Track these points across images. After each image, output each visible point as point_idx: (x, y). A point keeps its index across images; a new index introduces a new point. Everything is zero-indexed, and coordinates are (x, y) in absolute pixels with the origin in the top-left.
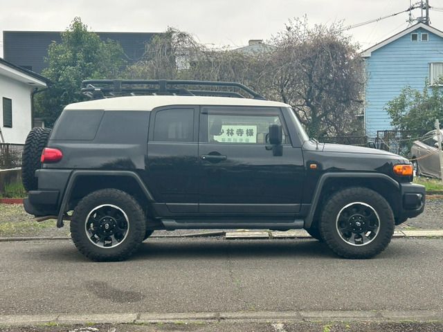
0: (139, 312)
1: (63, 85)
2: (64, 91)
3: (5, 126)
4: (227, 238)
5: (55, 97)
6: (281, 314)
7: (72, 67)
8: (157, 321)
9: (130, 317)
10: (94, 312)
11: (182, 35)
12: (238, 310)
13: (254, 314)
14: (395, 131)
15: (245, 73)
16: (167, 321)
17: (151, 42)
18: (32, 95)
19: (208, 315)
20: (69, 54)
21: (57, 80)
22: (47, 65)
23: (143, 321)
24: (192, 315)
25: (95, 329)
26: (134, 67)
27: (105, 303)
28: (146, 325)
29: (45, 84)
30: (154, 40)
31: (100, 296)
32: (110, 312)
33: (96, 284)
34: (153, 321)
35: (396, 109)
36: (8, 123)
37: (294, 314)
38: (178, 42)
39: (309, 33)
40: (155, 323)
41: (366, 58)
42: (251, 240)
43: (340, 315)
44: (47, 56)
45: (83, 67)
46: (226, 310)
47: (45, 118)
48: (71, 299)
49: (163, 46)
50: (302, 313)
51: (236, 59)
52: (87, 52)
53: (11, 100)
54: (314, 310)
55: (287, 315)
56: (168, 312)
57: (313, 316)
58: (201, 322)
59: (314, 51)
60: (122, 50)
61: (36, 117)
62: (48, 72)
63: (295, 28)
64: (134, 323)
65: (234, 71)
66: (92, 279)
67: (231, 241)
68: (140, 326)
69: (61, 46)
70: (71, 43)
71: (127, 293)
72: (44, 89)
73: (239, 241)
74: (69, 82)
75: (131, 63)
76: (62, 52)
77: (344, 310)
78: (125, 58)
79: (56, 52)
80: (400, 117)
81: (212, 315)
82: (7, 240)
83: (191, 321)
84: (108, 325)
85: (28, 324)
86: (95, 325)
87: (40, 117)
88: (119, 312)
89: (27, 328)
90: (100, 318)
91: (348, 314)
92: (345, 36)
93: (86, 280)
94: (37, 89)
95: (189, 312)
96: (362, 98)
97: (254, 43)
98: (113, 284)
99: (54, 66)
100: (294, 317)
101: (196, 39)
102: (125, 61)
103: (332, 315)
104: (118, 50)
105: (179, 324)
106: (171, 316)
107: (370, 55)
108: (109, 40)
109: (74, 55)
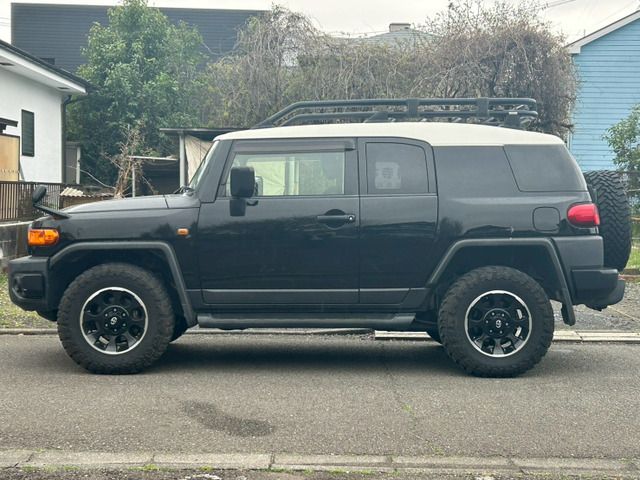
0: (272, 451)
1: (110, 91)
2: (113, 100)
3: (23, 154)
4: (377, 339)
5: (98, 110)
6: (484, 462)
7: (125, 65)
8: (304, 467)
9: (260, 460)
10: (205, 451)
11: (295, 18)
12: (419, 454)
13: (444, 461)
14: (620, 173)
15: (392, 79)
16: (318, 468)
17: (246, 27)
18: (64, 107)
19: (375, 460)
20: (121, 45)
21: (101, 84)
22: (85, 61)
23: (282, 467)
24: (352, 460)
25: (216, 477)
26: (219, 65)
27: (218, 436)
28: (287, 472)
29: (83, 90)
30: (251, 25)
31: (208, 426)
32: (229, 452)
33: (198, 406)
34: (297, 467)
35: (622, 138)
36: (29, 150)
37: (504, 462)
38: (288, 27)
39: (485, 14)
40: (301, 471)
41: (573, 55)
42: (414, 342)
43: (574, 464)
44: (86, 46)
45: (142, 64)
46: (400, 454)
47: (82, 142)
48: (167, 429)
49: (266, 34)
50: (517, 461)
51: (378, 56)
52: (147, 41)
53: (32, 114)
54: (534, 456)
55: (494, 462)
56: (314, 453)
57: (533, 465)
58: (369, 470)
59: (499, 47)
60: (200, 38)
61: (68, 139)
62: (87, 71)
63: (464, 7)
64: (269, 470)
65: (375, 76)
66: (189, 398)
67: (385, 342)
68: (279, 474)
69: (107, 30)
70: (123, 26)
71: (249, 423)
72: (80, 98)
73: (397, 343)
74: (120, 86)
75: (215, 59)
76: (110, 41)
77: (578, 457)
78: (207, 52)
79: (101, 41)
80: (628, 150)
81: (382, 459)
82: (44, 333)
83: (355, 469)
84: (233, 472)
85: (114, 467)
86: (214, 471)
87: (74, 140)
88: (241, 452)
89: (115, 473)
90: (215, 460)
91: (584, 464)
92: (541, 21)
93: (181, 399)
94: (70, 96)
95: (345, 453)
96: (573, 122)
97: (398, 28)
98: (223, 407)
99: (96, 62)
100: (504, 467)
101: (315, 24)
102: (205, 56)
103: (561, 465)
104: (196, 40)
105: (337, 473)
106: (321, 459)
107: (578, 51)
108: (182, 23)
109: (129, 45)
